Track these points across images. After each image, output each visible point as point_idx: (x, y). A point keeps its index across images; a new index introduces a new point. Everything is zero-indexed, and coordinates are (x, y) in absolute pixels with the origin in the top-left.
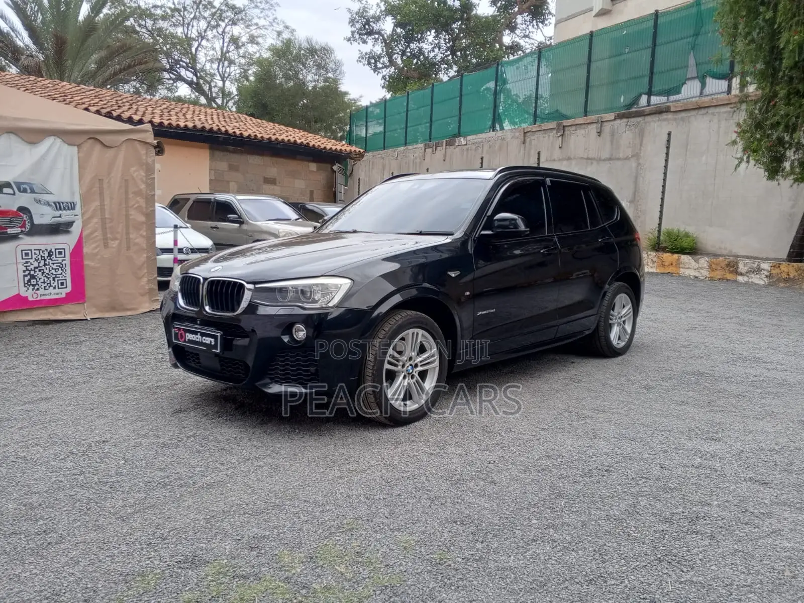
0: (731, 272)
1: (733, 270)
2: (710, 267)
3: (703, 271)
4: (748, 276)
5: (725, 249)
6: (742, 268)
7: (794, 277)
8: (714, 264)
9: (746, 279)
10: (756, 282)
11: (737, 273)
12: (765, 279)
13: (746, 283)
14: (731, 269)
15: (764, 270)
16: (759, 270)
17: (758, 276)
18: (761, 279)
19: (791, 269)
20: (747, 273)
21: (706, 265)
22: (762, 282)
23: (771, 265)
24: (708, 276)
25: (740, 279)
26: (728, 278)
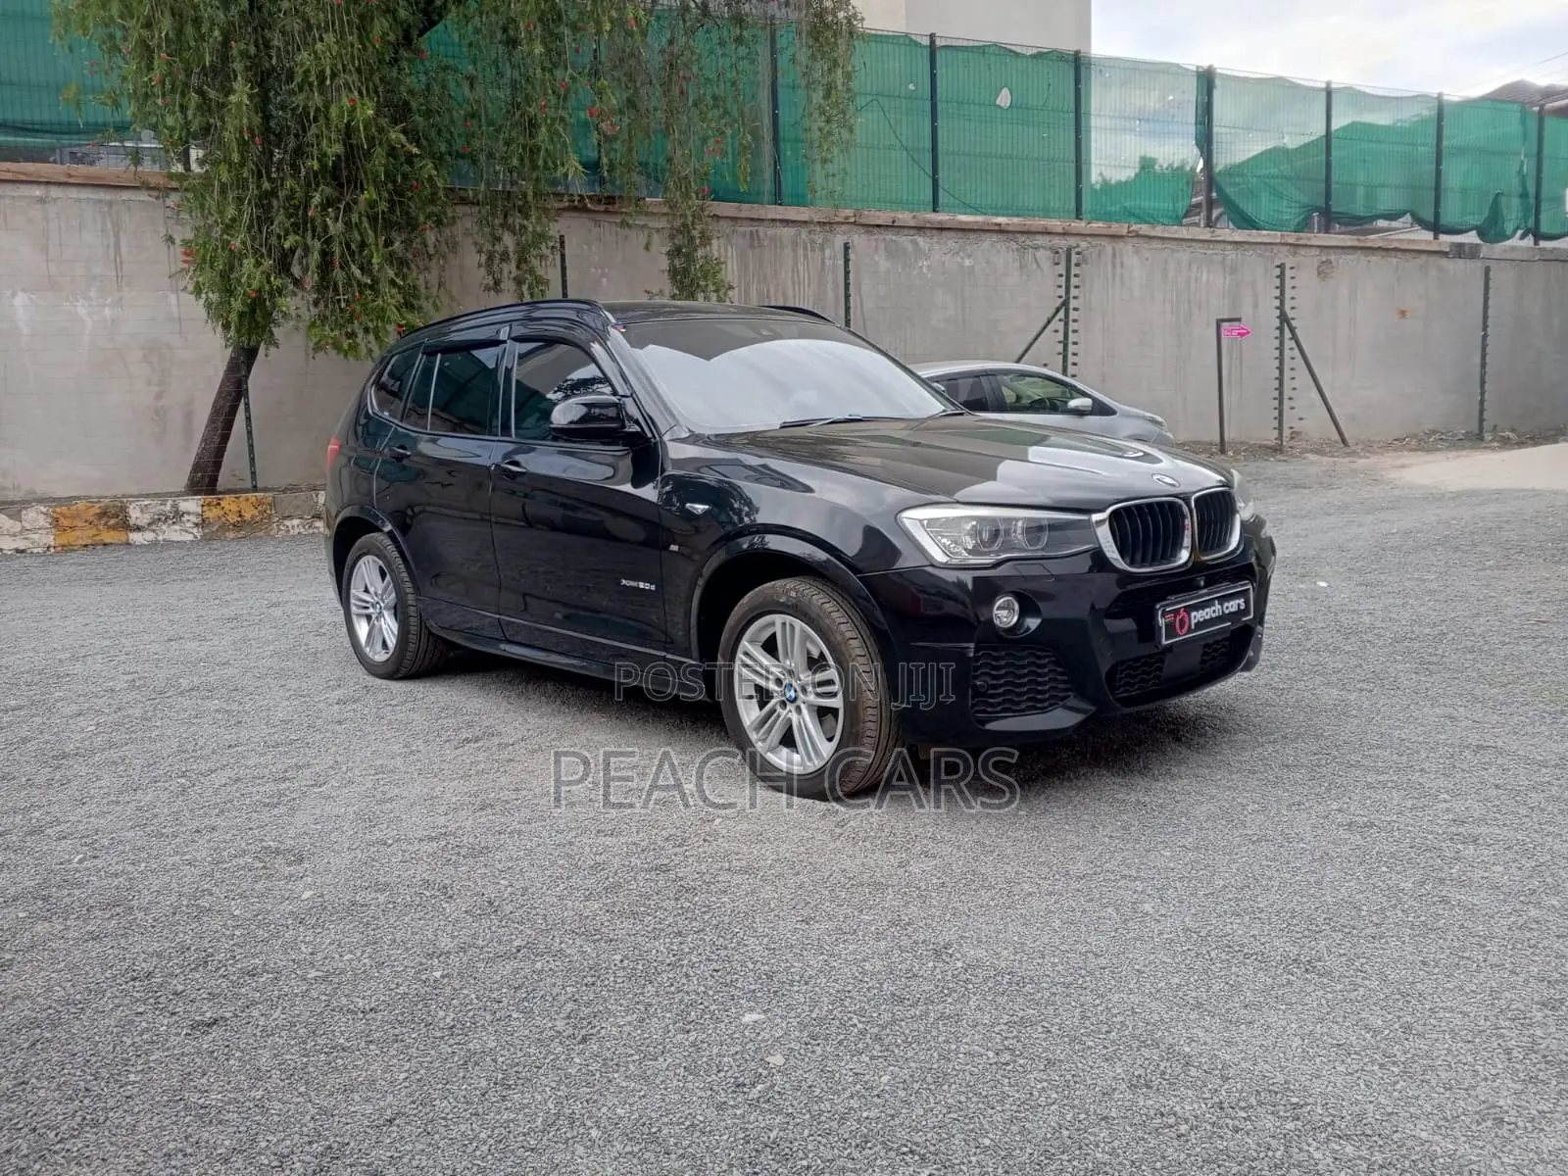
0: (114, 528)
1: (117, 523)
2: (55, 522)
3: (36, 536)
4: (154, 531)
5: (18, 488)
6: (135, 515)
7: (253, 518)
8: (65, 517)
9: (149, 536)
10: (175, 539)
11: (126, 526)
12: (195, 531)
13: (155, 544)
14: (112, 522)
15: (189, 513)
16: (178, 516)
17: (177, 527)
18: (186, 531)
19: (243, 505)
20: (149, 524)
21: (43, 521)
22: (190, 537)
23: (201, 502)
24: (52, 544)
25: (136, 537)
26: (107, 541)
